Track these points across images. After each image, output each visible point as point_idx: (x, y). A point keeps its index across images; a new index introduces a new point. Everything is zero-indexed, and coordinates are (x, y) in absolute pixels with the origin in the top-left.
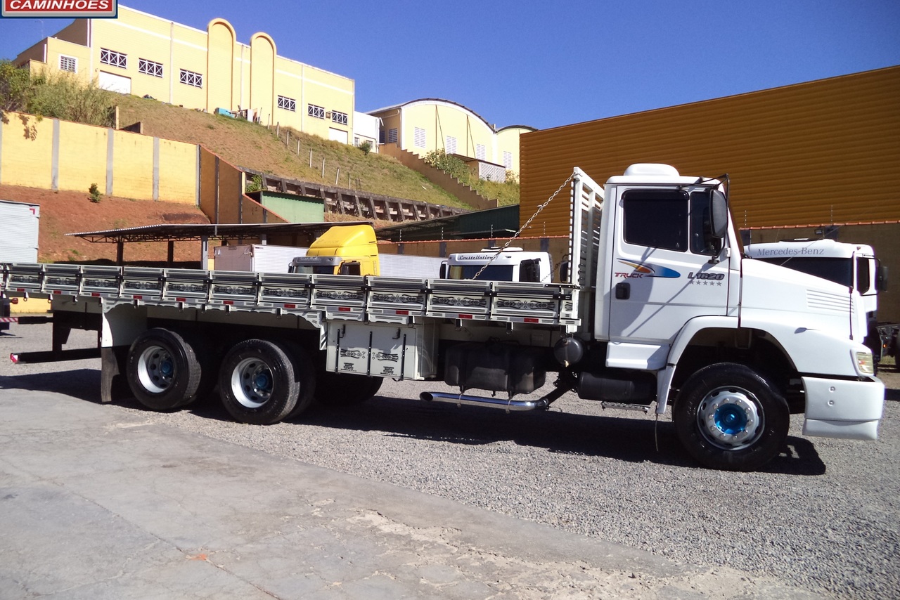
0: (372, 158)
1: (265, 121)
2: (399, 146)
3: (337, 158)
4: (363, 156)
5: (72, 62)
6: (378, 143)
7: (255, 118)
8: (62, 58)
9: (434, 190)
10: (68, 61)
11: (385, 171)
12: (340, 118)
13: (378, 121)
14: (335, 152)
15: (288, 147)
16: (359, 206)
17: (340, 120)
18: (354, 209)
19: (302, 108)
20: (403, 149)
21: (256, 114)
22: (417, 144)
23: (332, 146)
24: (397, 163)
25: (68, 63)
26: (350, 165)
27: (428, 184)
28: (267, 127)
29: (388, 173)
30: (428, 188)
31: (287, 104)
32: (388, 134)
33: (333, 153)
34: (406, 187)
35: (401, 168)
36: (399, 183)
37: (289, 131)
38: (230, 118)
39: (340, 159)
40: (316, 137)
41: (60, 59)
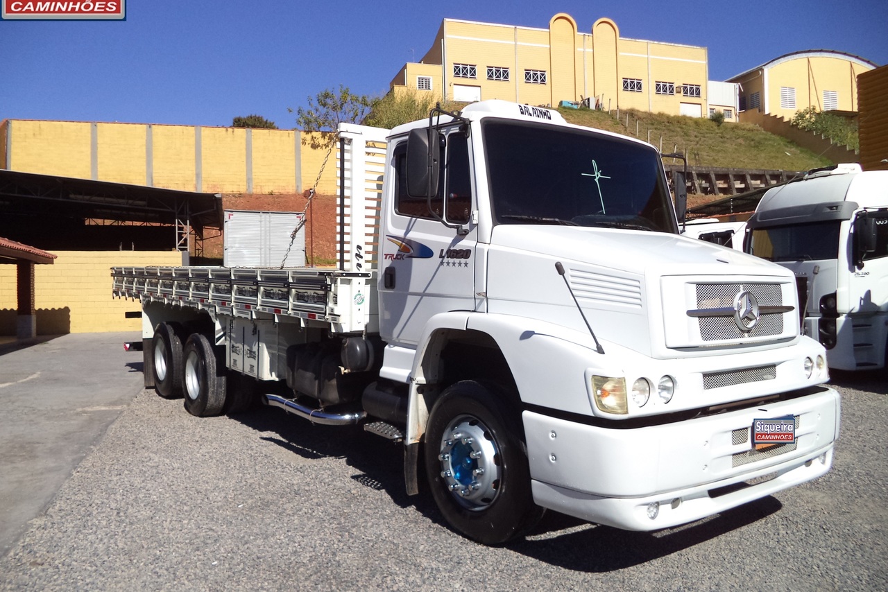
0: (726, 129)
1: (606, 107)
2: (762, 109)
3: (683, 134)
4: (716, 128)
5: (428, 81)
6: (738, 111)
7: (598, 105)
8: (419, 78)
9: (801, 155)
10: (424, 80)
11: (740, 141)
12: (692, 91)
13: (737, 86)
14: (682, 128)
15: (628, 129)
16: (697, 182)
17: (692, 93)
18: (691, 187)
19: (649, 87)
20: (767, 113)
21: (598, 100)
22: (784, 105)
23: (678, 122)
24: (758, 130)
25: (424, 83)
26: (697, 139)
27: (794, 149)
28: (608, 112)
29: (743, 143)
30: (794, 154)
31: (633, 85)
32: (750, 99)
33: (679, 129)
34: (763, 155)
35: (762, 134)
36: (755, 152)
37: (632, 113)
38: (572, 109)
39: (686, 134)
40: (661, 115)
41: (418, 80)
